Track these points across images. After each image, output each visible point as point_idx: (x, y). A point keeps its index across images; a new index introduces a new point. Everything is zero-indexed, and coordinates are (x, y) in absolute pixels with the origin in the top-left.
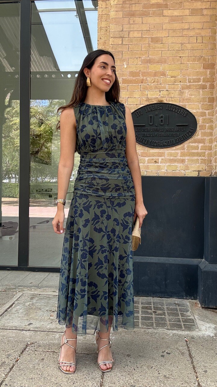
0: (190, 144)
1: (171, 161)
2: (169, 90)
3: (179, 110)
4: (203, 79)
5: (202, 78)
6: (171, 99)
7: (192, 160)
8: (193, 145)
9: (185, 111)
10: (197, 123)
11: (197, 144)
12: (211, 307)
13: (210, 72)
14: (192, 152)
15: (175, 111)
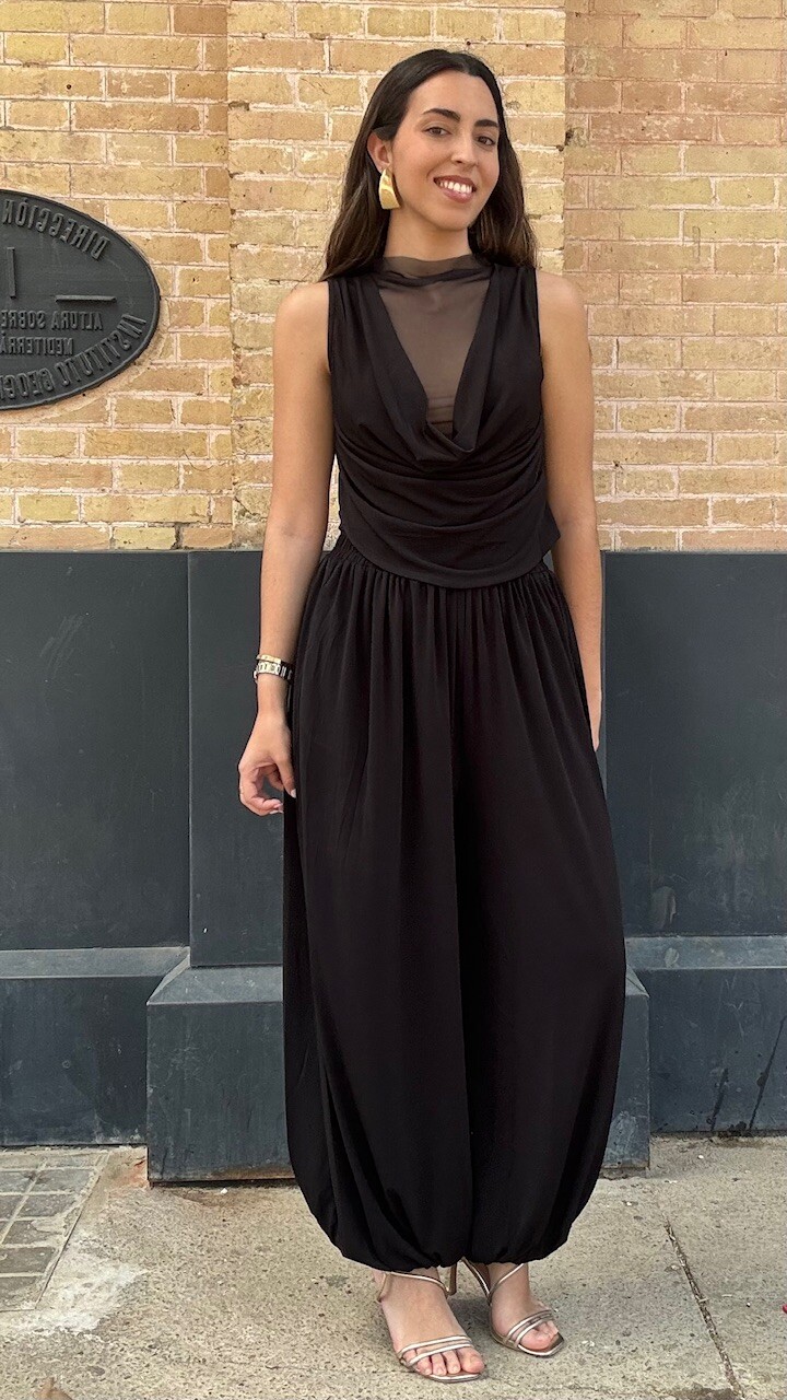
0: (132, 392)
1: (43, 475)
2: (15, 126)
3: (69, 229)
4: (177, 82)
5: (175, 74)
6: (25, 170)
7: (145, 472)
8: (144, 401)
9: (94, 233)
10: (161, 290)
11: (163, 392)
12: (190, 1177)
13: (208, 46)
14: (141, 434)
15: (46, 228)
